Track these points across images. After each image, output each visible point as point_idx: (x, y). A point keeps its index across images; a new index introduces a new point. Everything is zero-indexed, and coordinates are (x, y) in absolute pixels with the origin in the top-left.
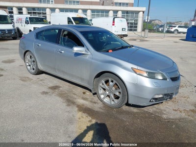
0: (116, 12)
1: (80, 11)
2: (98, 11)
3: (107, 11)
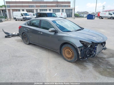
0: (63, 10)
1: (48, 10)
2: (55, 10)
3: (59, 10)
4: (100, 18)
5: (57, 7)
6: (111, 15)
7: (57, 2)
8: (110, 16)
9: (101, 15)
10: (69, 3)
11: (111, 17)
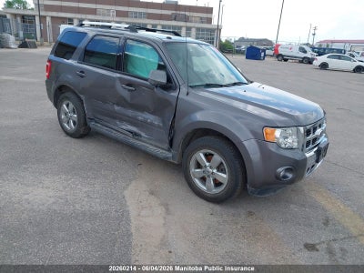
0: (189, 29)
2: (169, 27)
3: (180, 28)
4: (280, 58)
5: (175, 19)
6: (305, 52)
7: (177, 7)
8: (303, 55)
9: (281, 51)
10: (209, 10)
11: (304, 58)
